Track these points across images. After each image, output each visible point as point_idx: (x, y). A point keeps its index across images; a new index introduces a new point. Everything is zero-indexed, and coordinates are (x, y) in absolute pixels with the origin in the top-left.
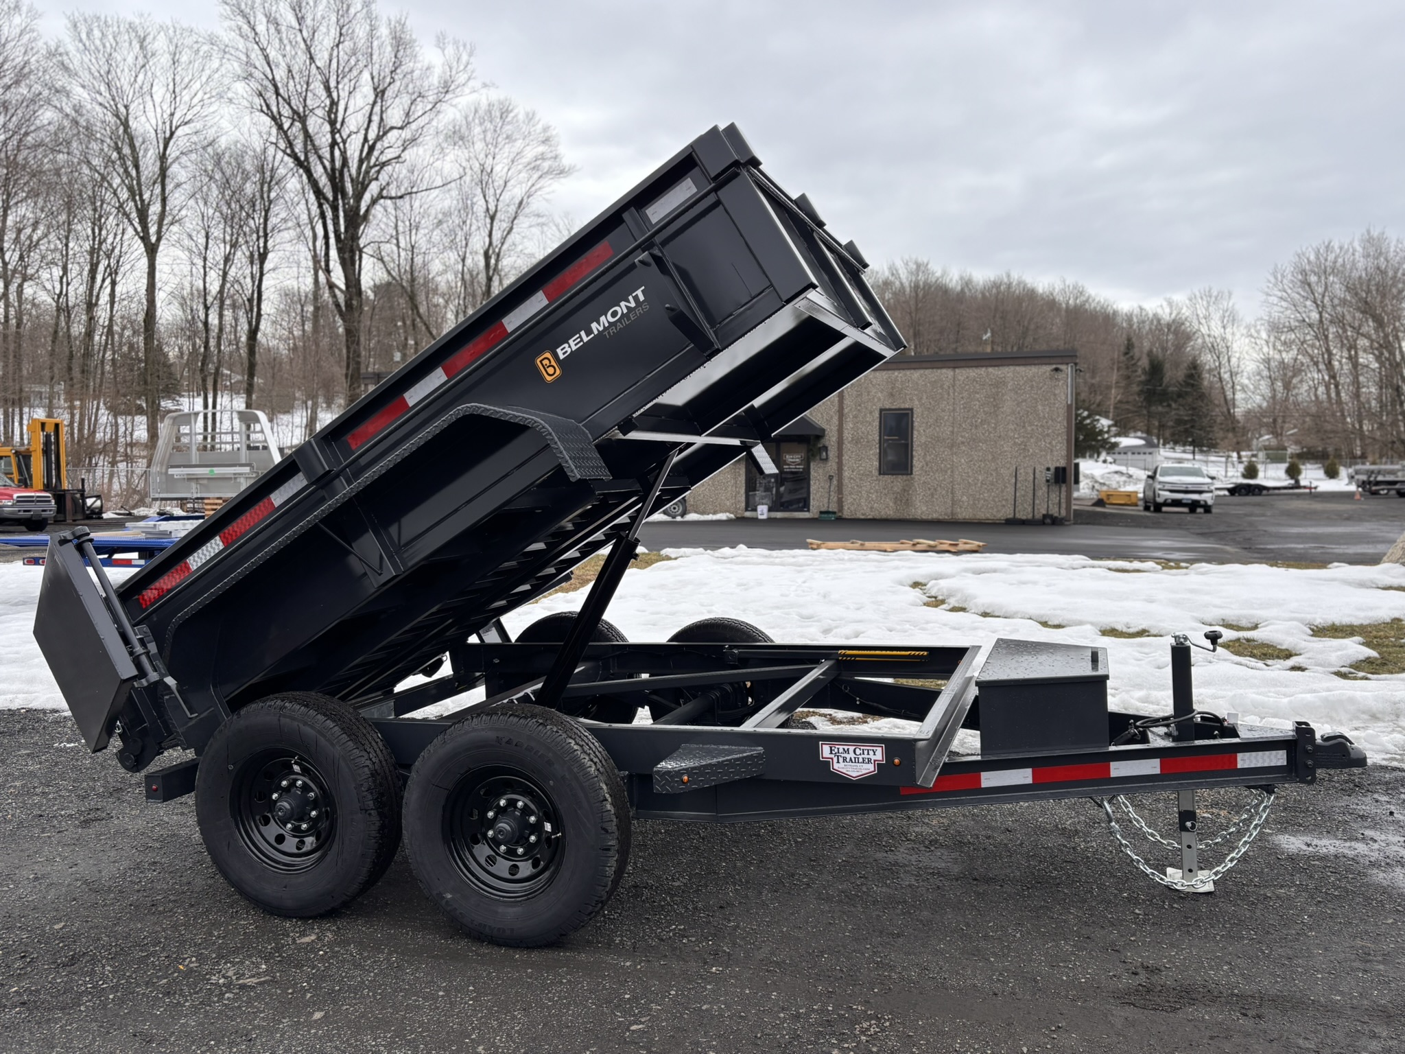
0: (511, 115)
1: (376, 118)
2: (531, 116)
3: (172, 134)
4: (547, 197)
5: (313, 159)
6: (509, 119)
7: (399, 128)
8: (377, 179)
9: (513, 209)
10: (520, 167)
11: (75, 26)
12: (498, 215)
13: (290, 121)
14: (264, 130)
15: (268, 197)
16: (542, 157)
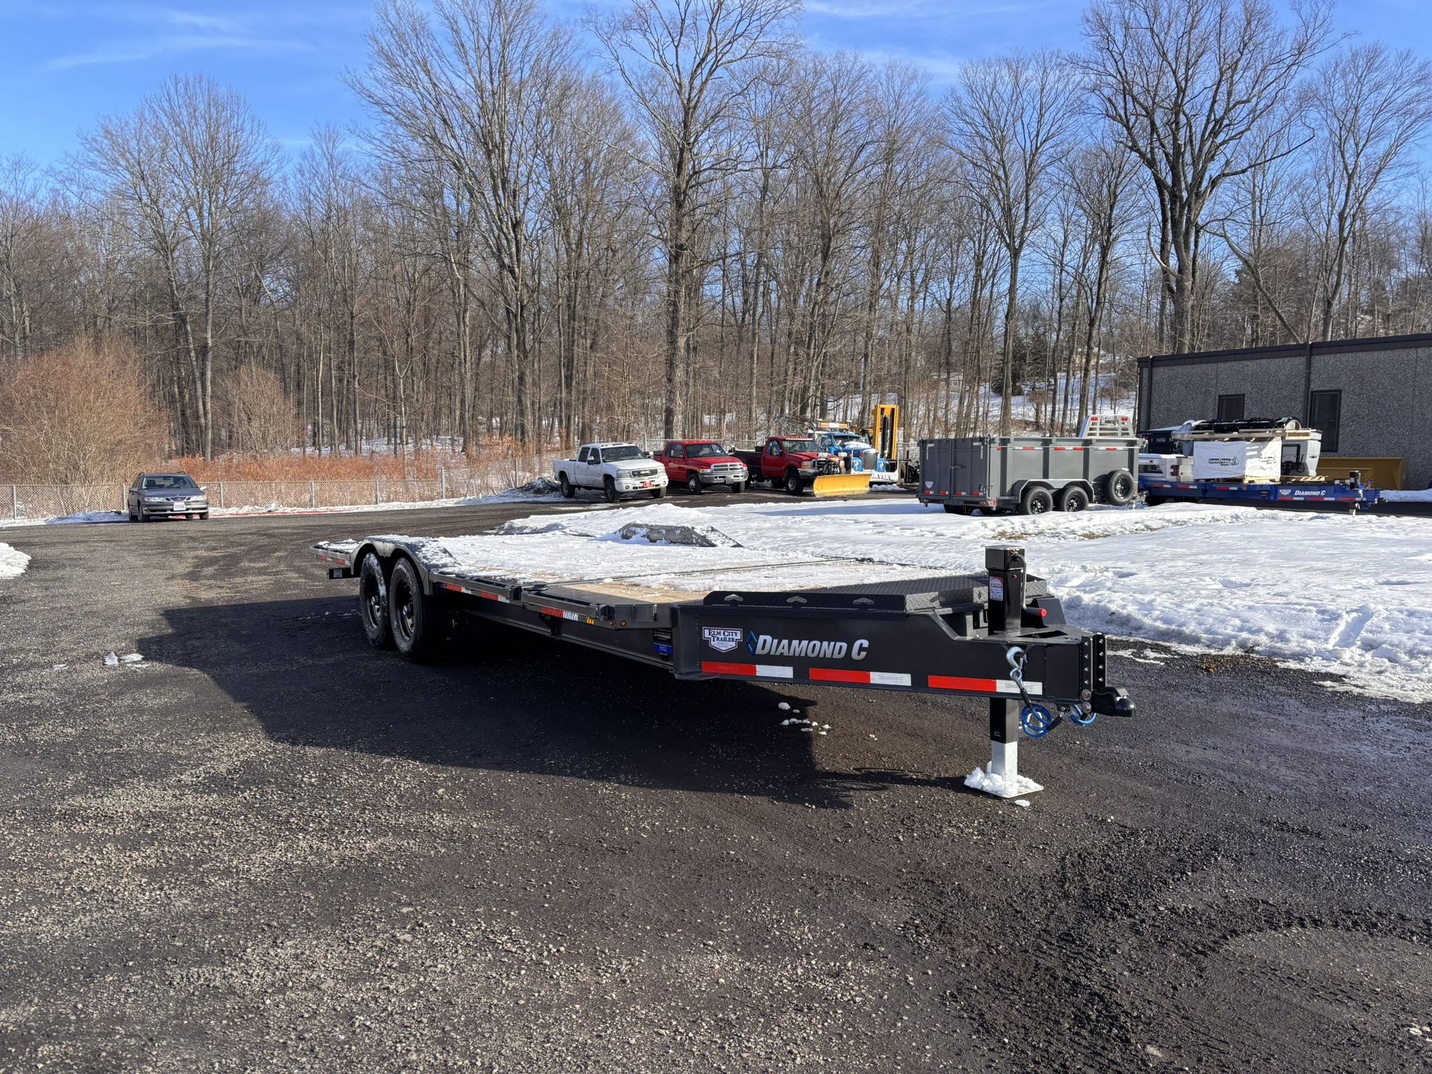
0: (1381, 59)
2: (1405, 54)
3: (1037, 149)
4: (1419, 142)
5: (1157, 151)
6: (1375, 65)
9: (1376, 164)
10: (1388, 115)
12: (1358, 170)
16: (1417, 98)
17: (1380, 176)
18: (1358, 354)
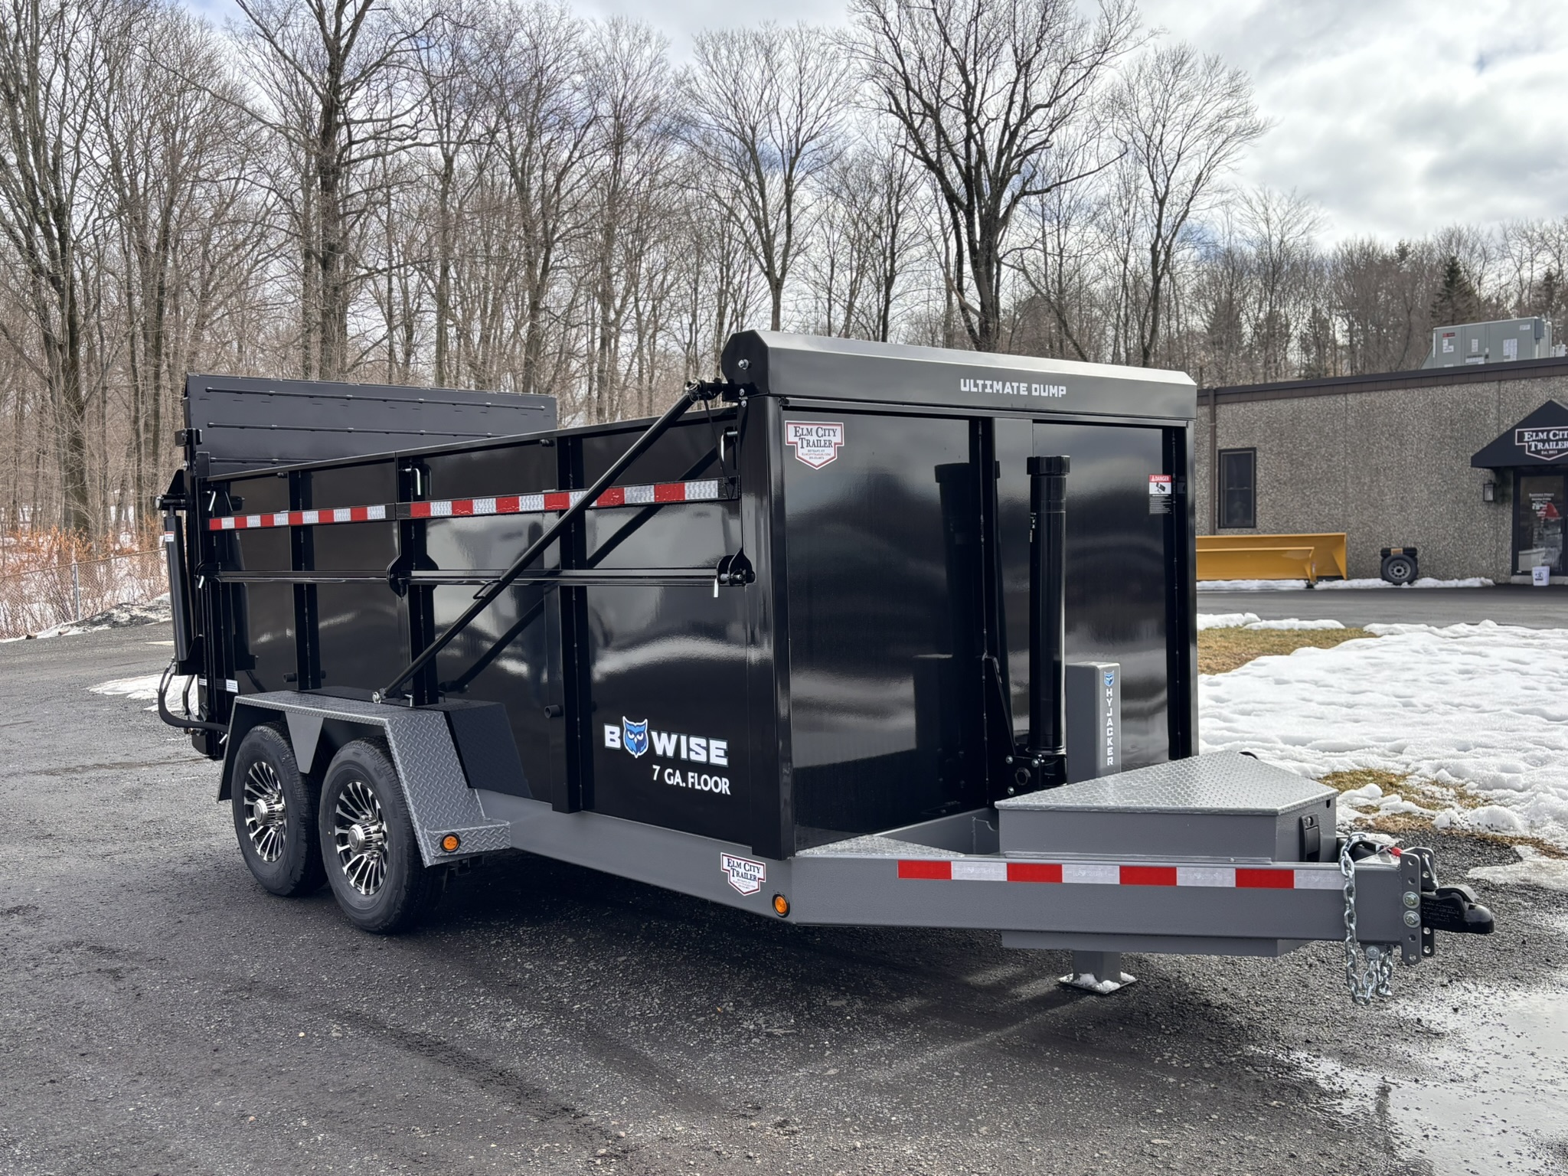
0: (1188, 65)
1: (1018, 99)
2: (1213, 62)
3: (798, 151)
4: (1233, 165)
5: (947, 158)
6: (1183, 72)
7: (1046, 106)
8: (1018, 172)
9: (1187, 189)
10: (1198, 131)
11: (703, 48)
12: (1169, 196)
13: (921, 117)
14: (892, 132)
15: (896, 210)
16: (1228, 114)
17: (1191, 204)
18: (1273, 402)
